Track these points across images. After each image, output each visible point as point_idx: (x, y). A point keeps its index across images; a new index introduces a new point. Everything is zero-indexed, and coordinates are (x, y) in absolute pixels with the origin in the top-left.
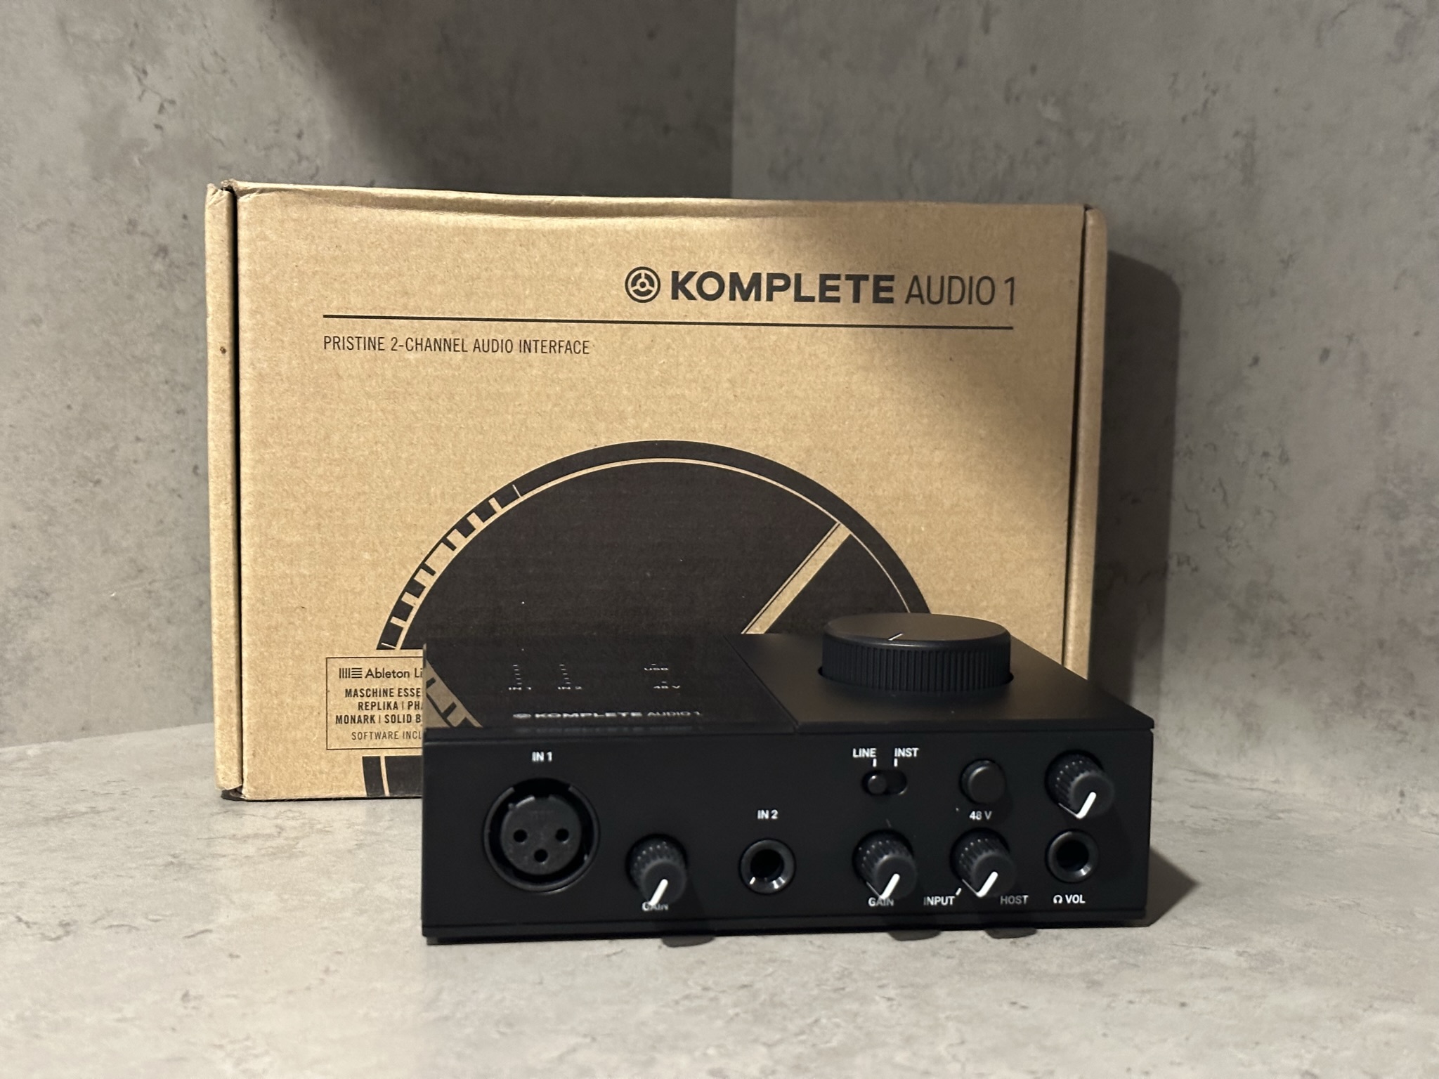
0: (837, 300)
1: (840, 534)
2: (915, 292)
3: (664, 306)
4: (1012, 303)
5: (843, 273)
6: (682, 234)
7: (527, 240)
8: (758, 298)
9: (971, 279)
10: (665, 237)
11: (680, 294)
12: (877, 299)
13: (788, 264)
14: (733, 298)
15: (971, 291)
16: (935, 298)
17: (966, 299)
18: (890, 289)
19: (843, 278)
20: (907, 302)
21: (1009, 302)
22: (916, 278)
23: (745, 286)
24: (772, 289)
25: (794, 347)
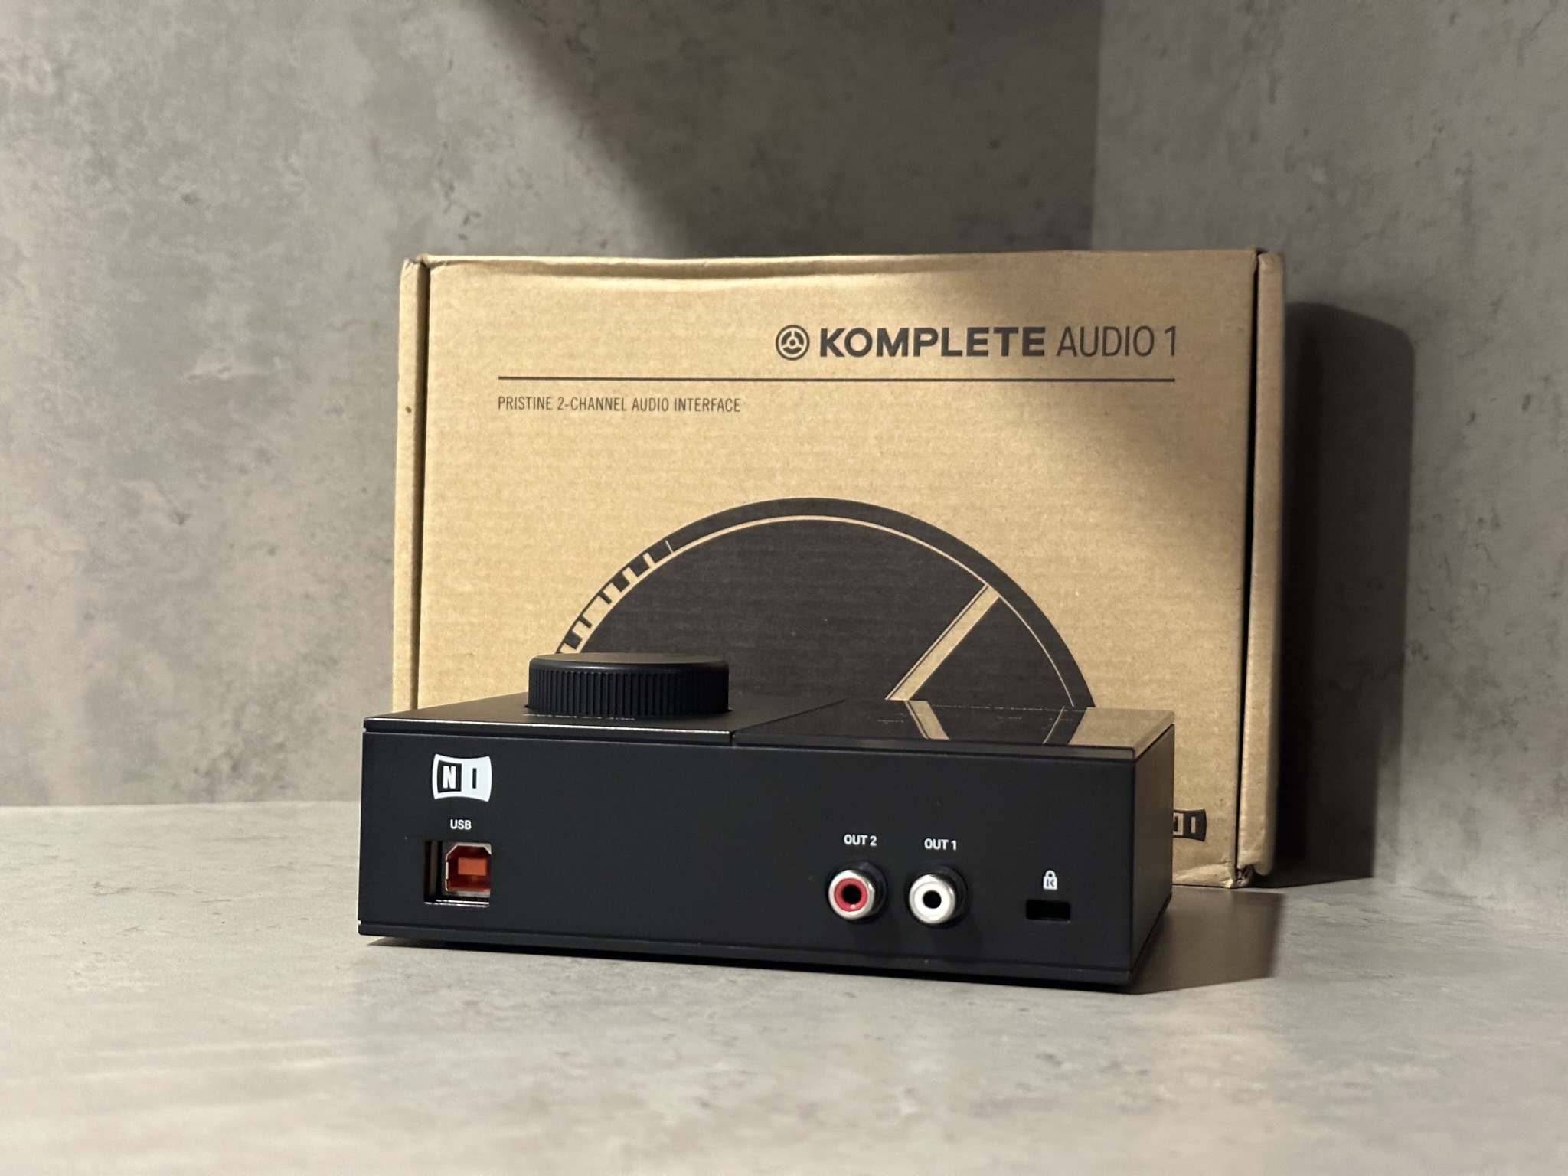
0: (985, 353)
1: (988, 597)
2: (1067, 343)
3: (814, 362)
4: (1173, 353)
5: (992, 325)
6: (832, 291)
7: (684, 302)
8: (905, 353)
9: (1128, 329)
10: (815, 295)
11: (829, 351)
12: (1027, 352)
13: (936, 318)
14: (880, 353)
15: (1128, 342)
16: (1089, 349)
17: (1123, 350)
18: (1040, 342)
19: (991, 331)
20: (1059, 354)
21: (1170, 353)
22: (1068, 330)
23: (893, 341)
24: (919, 344)
25: (940, 402)
